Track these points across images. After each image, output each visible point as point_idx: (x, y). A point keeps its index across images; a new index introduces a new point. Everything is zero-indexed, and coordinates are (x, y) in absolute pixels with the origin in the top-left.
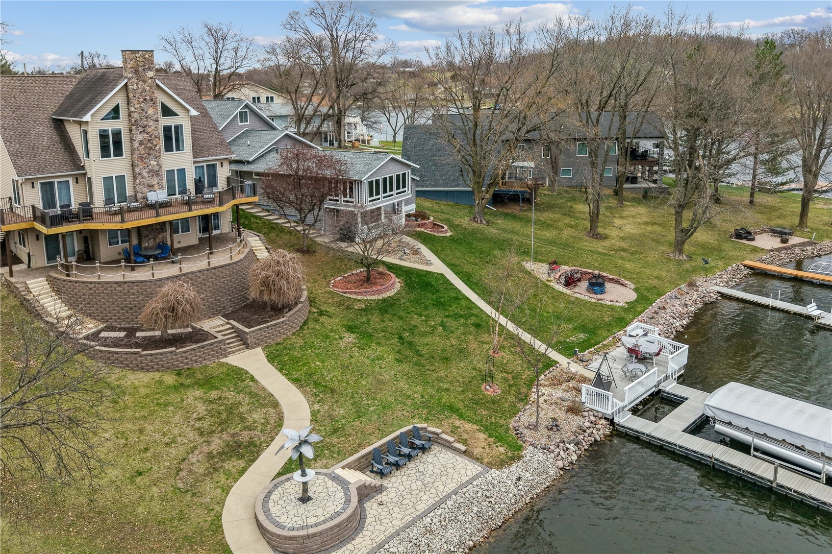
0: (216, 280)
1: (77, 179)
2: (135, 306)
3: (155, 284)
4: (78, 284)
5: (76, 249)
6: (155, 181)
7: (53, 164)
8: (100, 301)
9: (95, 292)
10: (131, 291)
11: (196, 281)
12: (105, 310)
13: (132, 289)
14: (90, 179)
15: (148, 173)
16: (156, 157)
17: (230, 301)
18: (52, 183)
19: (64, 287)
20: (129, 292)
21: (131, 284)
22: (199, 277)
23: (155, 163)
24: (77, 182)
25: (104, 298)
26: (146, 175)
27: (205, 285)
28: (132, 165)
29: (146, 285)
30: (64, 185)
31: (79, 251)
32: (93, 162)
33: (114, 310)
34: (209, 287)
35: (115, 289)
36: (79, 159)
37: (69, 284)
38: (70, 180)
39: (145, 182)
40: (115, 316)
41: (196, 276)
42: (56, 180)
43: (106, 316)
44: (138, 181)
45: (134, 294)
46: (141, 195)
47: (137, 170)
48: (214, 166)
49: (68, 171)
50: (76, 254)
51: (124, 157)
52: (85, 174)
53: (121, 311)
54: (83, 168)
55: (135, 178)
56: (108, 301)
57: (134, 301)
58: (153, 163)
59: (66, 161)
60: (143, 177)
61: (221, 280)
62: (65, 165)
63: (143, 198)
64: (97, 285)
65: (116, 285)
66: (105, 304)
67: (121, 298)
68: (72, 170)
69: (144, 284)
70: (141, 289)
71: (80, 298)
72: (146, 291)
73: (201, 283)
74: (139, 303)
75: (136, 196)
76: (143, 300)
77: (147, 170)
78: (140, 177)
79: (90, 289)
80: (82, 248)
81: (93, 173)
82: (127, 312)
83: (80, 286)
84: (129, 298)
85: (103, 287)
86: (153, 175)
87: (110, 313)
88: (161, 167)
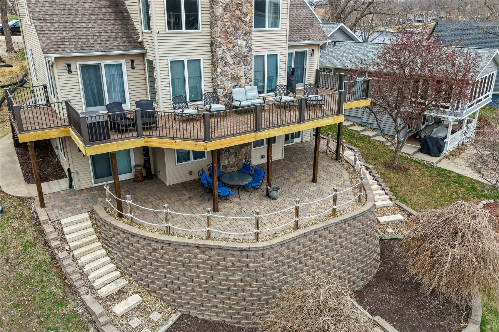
0: (346, 239)
1: (132, 61)
2: (229, 289)
3: (263, 255)
4: (135, 239)
5: (133, 163)
6: (241, 71)
7: (99, 37)
8: (170, 273)
9: (162, 257)
10: (223, 263)
11: (321, 245)
12: (179, 288)
13: (224, 260)
14: (151, 63)
15: (234, 57)
16: (245, 34)
17: (363, 271)
18: (97, 67)
19: (114, 236)
20: (218, 264)
21: (223, 252)
22: (325, 238)
23: (244, 43)
24: (133, 67)
25: (176, 269)
26: (230, 60)
27: (332, 249)
28: (212, 44)
29: (248, 256)
30: (114, 71)
31: (136, 166)
32: (155, 35)
33: (193, 290)
34: (337, 252)
35: (196, 257)
36: (135, 32)
37: (122, 234)
38: (124, 63)
39: (229, 71)
40: (195, 300)
41: (320, 236)
42: (103, 63)
43: (181, 298)
44: (219, 70)
45: (226, 269)
46: (222, 91)
47: (219, 52)
48: (303, 54)
49: (119, 49)
50: (133, 170)
51: (200, 30)
52: (143, 55)
53: (205, 294)
54: (141, 45)
55: (214, 64)
56: (184, 275)
57: (227, 280)
58: (241, 42)
59: (117, 34)
60: (226, 64)
61: (353, 239)
62: (115, 40)
63: (225, 96)
64: (166, 247)
65: (196, 251)
66: (178, 279)
67: (205, 272)
68: (126, 48)
69: (245, 253)
70: (239, 261)
71: (139, 261)
72: (247, 266)
73: (326, 247)
74: (235, 285)
75: (215, 92)
76: (241, 280)
77: (232, 53)
78: (222, 63)
79: (155, 250)
80: (141, 162)
81: (157, 52)
82: (215, 297)
83: (138, 242)
84: (219, 274)
85: (175, 250)
86: (239, 62)
87: (187, 294)
88: (251, 50)
